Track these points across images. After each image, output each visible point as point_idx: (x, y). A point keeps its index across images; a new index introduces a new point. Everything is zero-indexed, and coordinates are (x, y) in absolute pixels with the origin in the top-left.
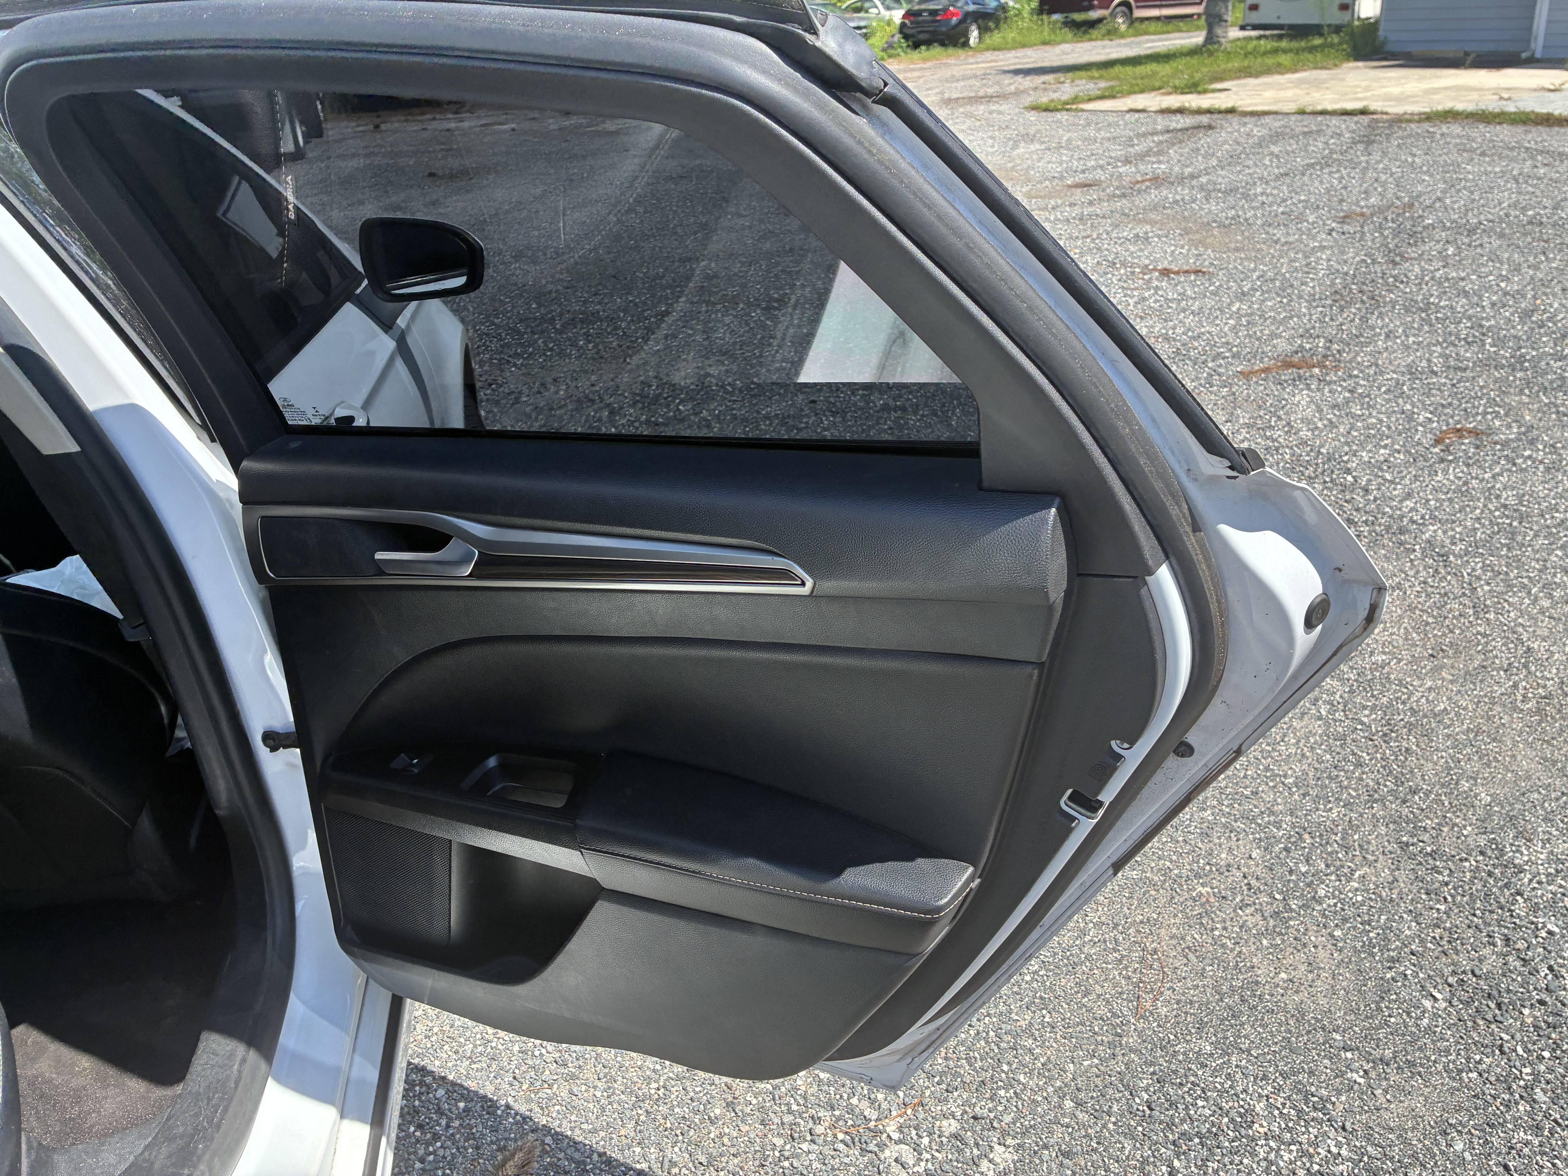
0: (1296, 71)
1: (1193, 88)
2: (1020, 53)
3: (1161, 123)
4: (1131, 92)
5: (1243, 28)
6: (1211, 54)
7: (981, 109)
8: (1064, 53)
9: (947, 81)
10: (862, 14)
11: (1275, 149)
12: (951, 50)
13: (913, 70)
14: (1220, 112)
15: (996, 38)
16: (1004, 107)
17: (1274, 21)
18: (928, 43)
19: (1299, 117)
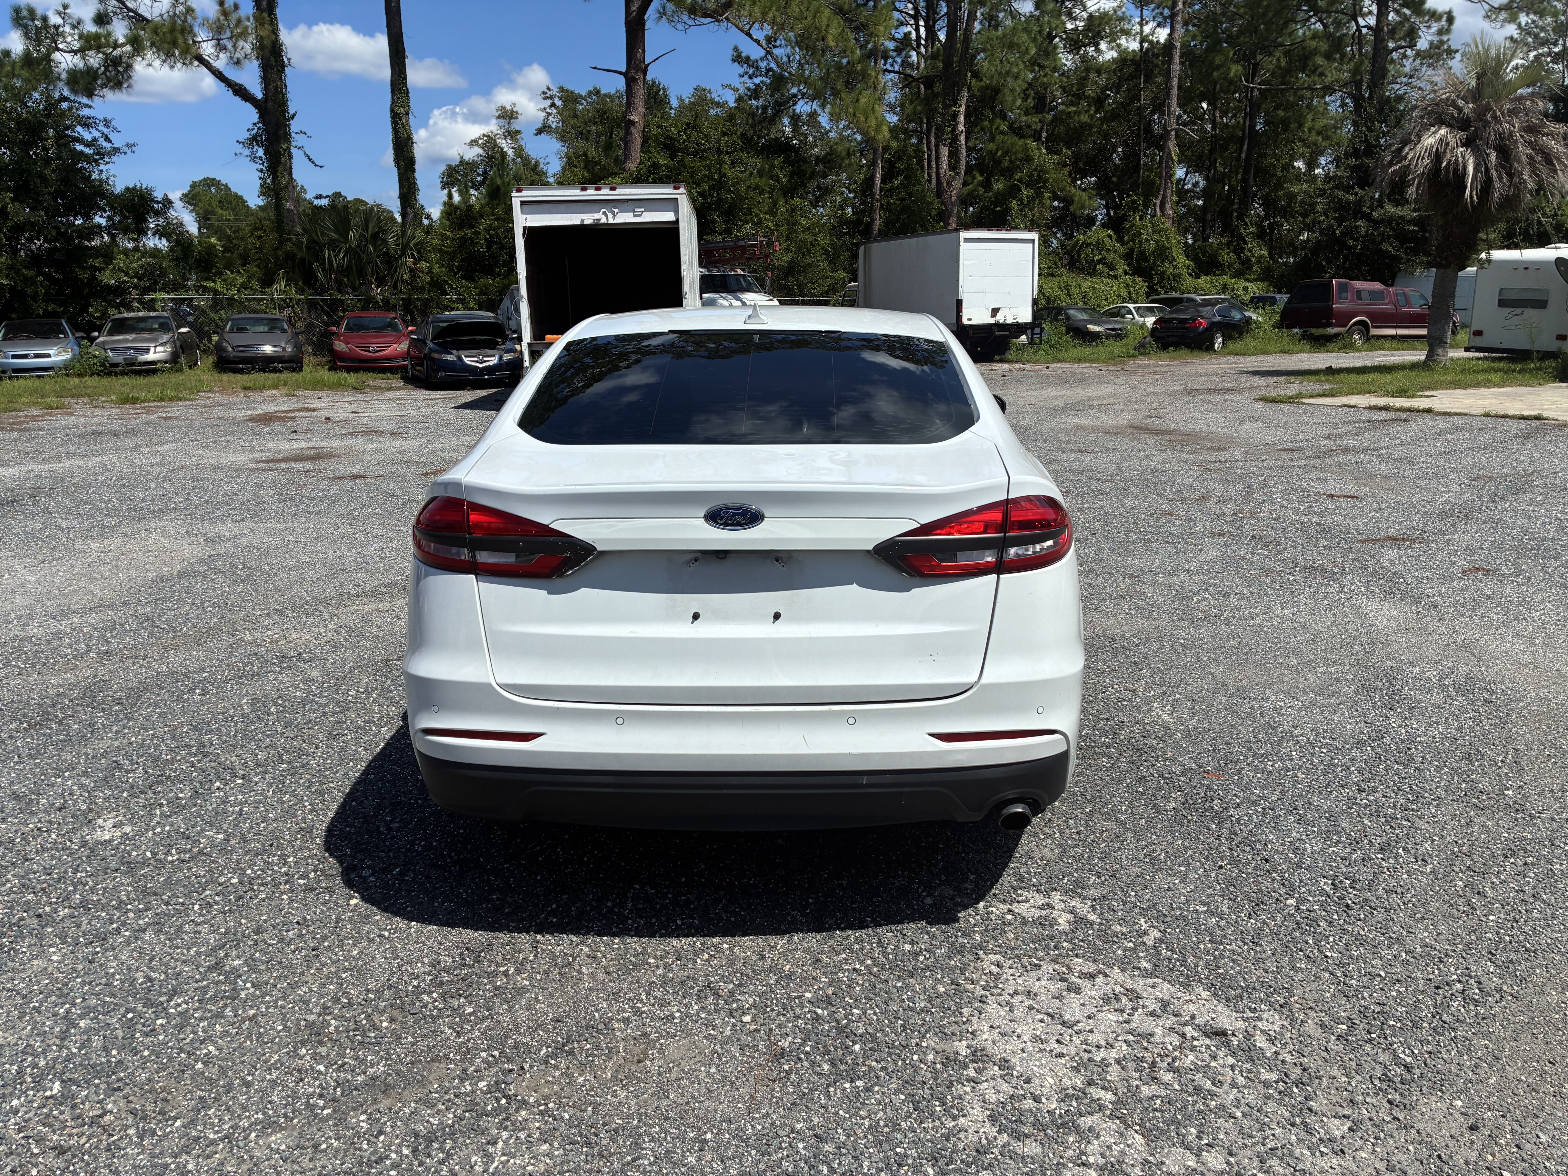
0: (1503, 387)
1: (1402, 393)
2: (1259, 358)
3: (1367, 414)
4: (1348, 394)
5: (1467, 349)
6: (1430, 369)
7: (1218, 398)
8: (1300, 361)
9: (1191, 376)
10: (1119, 319)
11: (1449, 437)
12: (1195, 353)
13: (1162, 366)
14: (1419, 411)
15: (1239, 345)
16: (1237, 397)
17: (1496, 345)
18: (1177, 346)
19: (1483, 418)
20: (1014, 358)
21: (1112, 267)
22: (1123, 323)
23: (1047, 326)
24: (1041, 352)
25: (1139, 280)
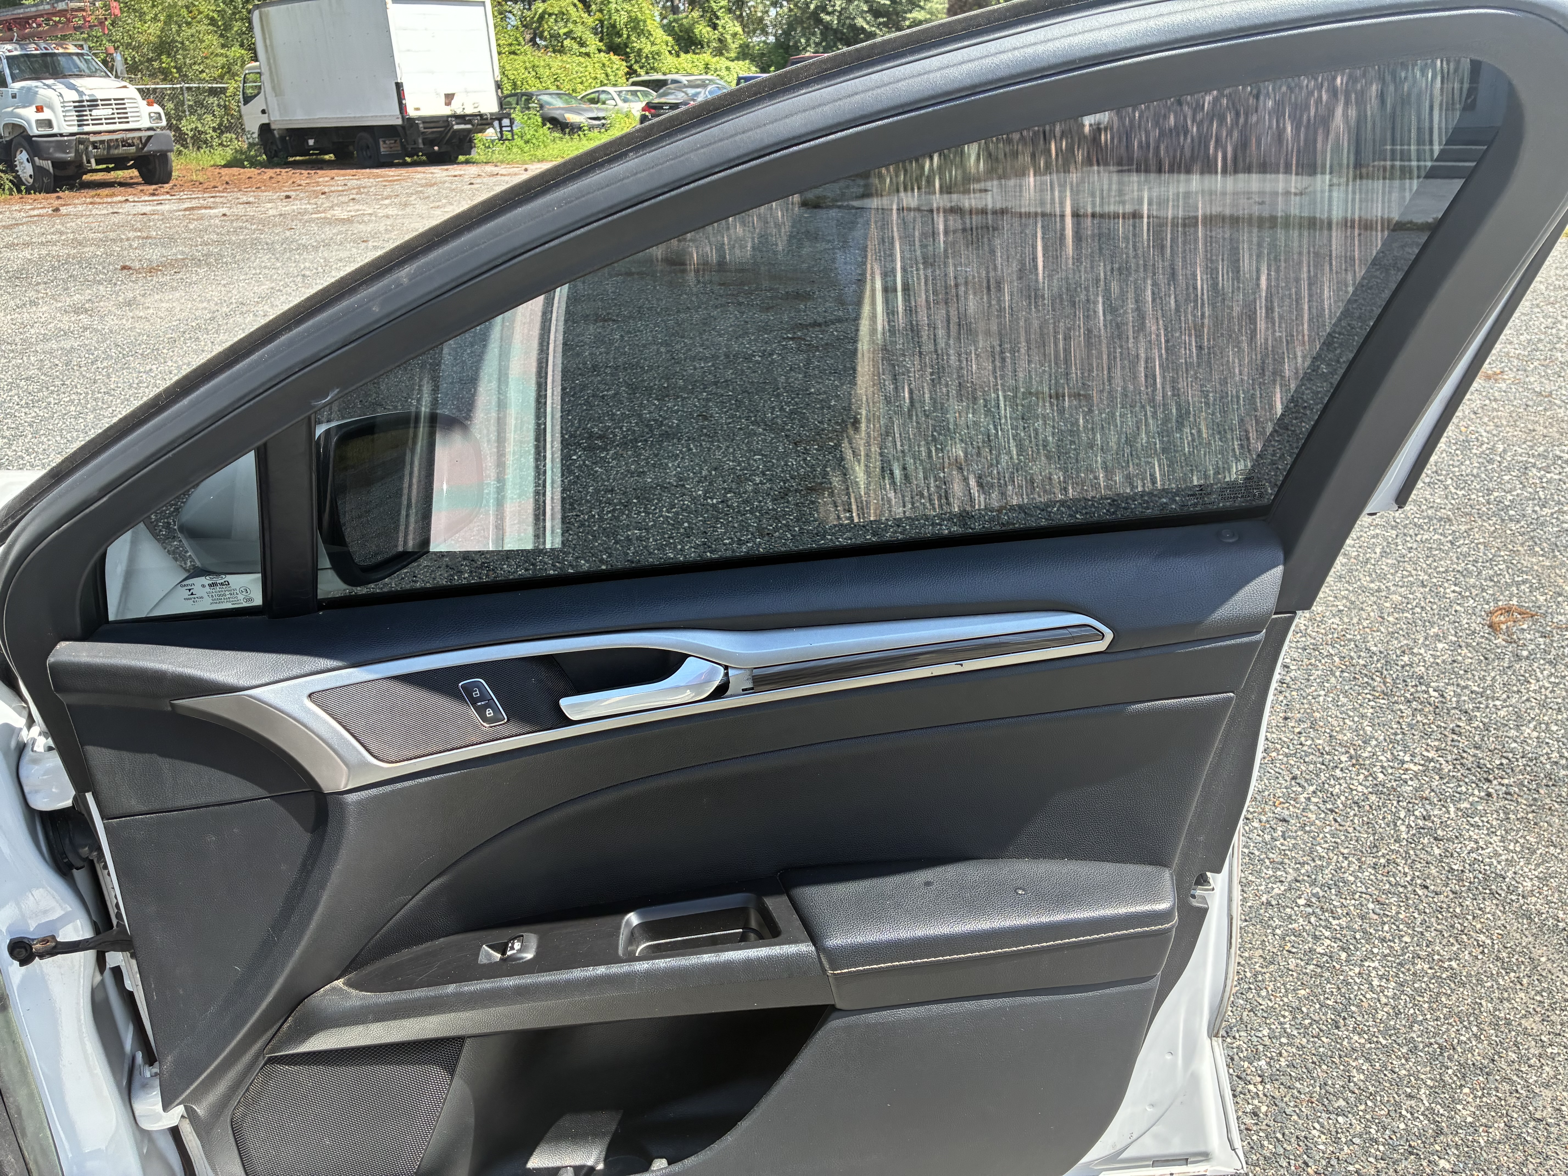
20: (483, 158)
21: (582, 44)
22: (606, 110)
23: (517, 115)
24: (515, 150)
25: (615, 58)
